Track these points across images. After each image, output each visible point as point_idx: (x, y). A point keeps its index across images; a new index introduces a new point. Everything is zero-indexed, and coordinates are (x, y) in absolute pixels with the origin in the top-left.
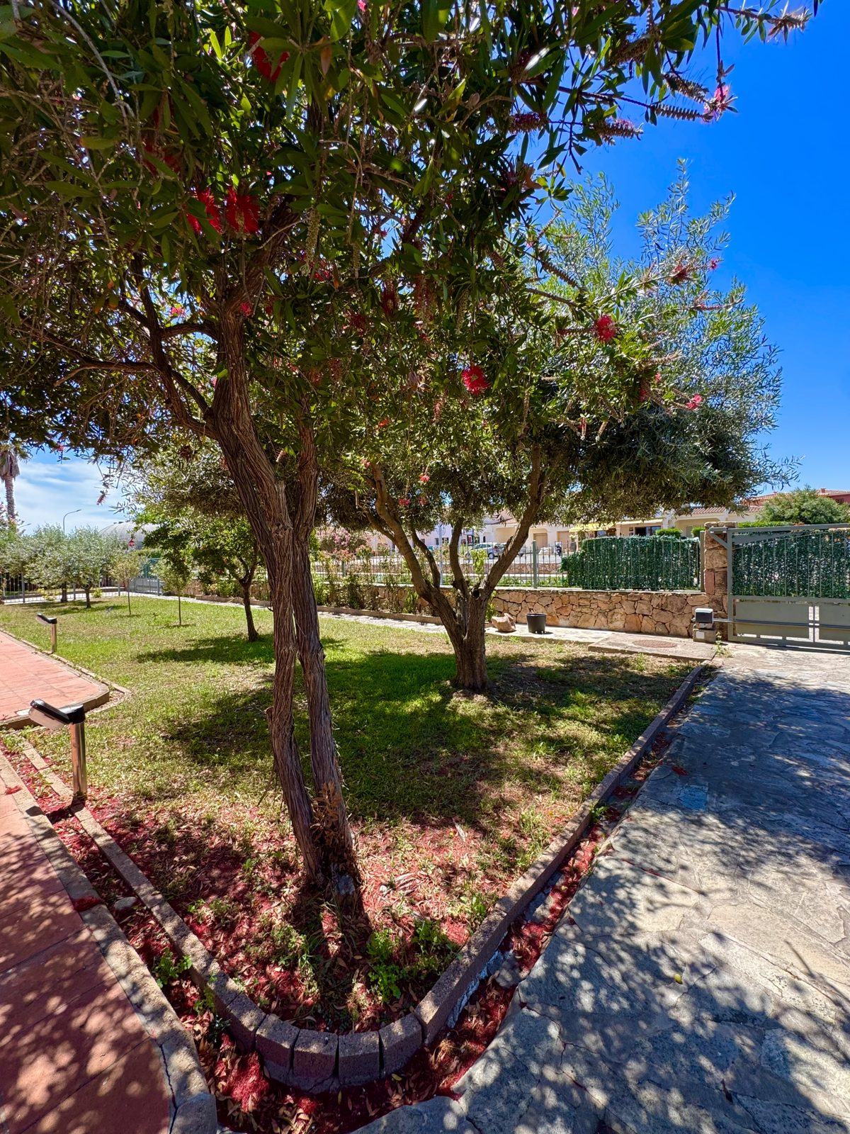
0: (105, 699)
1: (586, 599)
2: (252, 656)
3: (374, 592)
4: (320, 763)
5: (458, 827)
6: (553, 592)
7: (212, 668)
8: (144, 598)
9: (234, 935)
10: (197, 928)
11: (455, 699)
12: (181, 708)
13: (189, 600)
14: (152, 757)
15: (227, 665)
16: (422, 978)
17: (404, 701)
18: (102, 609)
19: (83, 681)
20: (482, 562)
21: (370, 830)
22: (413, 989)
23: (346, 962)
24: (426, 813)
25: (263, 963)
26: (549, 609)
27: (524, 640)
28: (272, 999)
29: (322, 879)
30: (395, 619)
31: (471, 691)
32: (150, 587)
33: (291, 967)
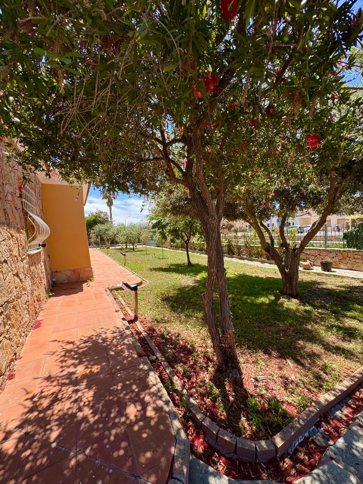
0: (141, 283)
1: (360, 255)
2: (190, 272)
3: (239, 248)
4: (224, 319)
5: (288, 360)
6: (337, 251)
7: (175, 275)
8: (150, 248)
9: (191, 381)
10: (177, 374)
11: (282, 300)
12: (166, 289)
13: (165, 249)
14: (157, 307)
15: (180, 275)
16: (274, 425)
17: (256, 298)
18: (138, 251)
19: (134, 276)
20: (294, 235)
21: (244, 352)
22: (269, 428)
23: (237, 407)
24: (271, 350)
25: (202, 396)
26: (334, 259)
27: (319, 274)
28: (207, 411)
29: (225, 368)
30: (249, 260)
31: (291, 296)
32: (152, 244)
33: (214, 400)
